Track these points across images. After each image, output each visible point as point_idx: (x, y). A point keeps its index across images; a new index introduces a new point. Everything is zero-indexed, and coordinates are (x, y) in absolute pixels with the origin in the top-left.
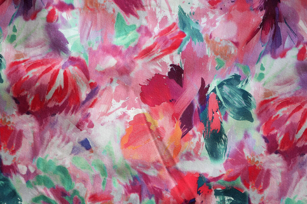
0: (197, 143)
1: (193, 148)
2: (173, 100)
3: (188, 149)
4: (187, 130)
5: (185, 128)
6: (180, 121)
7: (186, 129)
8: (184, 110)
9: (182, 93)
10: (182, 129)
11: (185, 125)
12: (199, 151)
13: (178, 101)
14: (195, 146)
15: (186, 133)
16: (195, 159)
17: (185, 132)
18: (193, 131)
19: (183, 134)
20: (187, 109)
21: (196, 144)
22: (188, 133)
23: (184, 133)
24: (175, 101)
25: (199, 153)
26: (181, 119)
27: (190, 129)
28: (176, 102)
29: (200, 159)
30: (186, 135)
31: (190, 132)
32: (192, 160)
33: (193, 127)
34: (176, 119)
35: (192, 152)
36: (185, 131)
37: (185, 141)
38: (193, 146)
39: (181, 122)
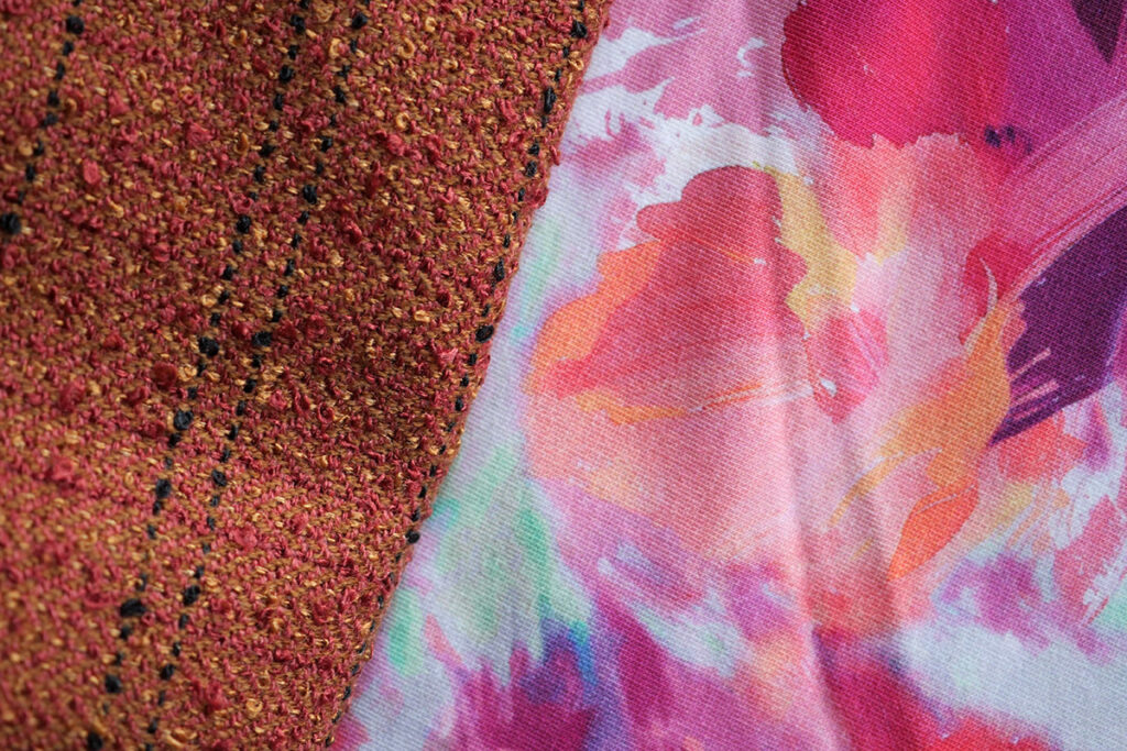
0: (1094, 514)
1: (1062, 542)
2: (1010, 131)
3: (1017, 534)
4: (1057, 393)
5: (1043, 372)
6: (1021, 307)
7: (1050, 387)
8: (1074, 235)
9: (1094, 100)
10: (1022, 371)
11: (1047, 353)
12: (1099, 580)
13: (1044, 158)
14: (1078, 530)
15: (1045, 410)
16: (1050, 631)
17: (1037, 402)
18: (1094, 415)
19: (1014, 411)
20: (1097, 234)
21: (1087, 518)
22: (1054, 419)
23: (1025, 407)
24: (1029, 150)
25: (1089, 597)
26: (1031, 295)
27: (1075, 392)
28: (1030, 159)
29: (1088, 643)
30: (1036, 428)
31: (1073, 419)
32: (1024, 632)
33: (1098, 386)
34: (993, 286)
35: (1043, 574)
36: (1034, 394)
37: (1018, 471)
38: (1065, 529)
39: (1024, 316)
